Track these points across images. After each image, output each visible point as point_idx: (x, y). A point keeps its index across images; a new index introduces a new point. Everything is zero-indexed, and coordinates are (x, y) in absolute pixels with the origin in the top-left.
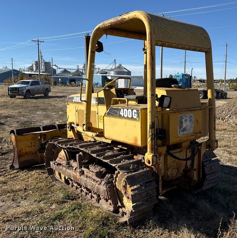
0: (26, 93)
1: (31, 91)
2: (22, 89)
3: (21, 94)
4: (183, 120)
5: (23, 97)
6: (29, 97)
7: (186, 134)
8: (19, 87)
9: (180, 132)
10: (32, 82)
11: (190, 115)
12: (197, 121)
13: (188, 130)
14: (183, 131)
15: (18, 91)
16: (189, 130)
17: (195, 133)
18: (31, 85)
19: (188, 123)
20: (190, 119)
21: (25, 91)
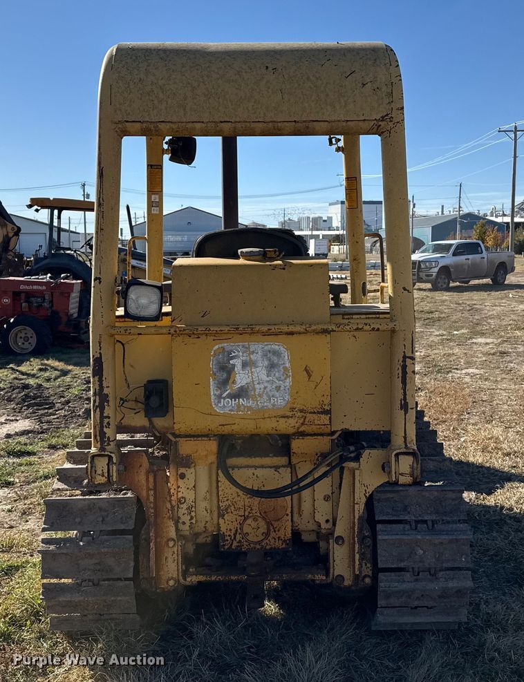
0: (437, 276)
1: (451, 270)
2: (427, 264)
3: (424, 278)
4: (237, 363)
5: (429, 286)
6: (445, 286)
7: (249, 408)
8: (421, 259)
9: (220, 397)
10: (459, 246)
11: (266, 348)
12: (306, 370)
13: (260, 396)
14: (235, 396)
15: (418, 271)
16: (265, 397)
17: (301, 411)
18: (454, 255)
19: (261, 373)
20: (270, 360)
21: (436, 270)
